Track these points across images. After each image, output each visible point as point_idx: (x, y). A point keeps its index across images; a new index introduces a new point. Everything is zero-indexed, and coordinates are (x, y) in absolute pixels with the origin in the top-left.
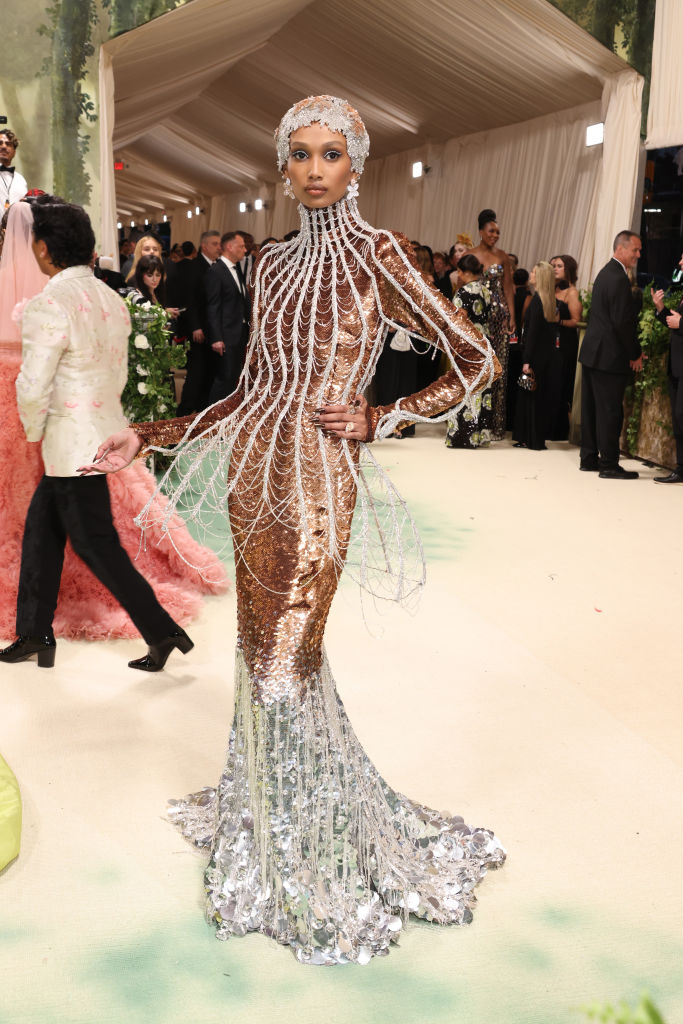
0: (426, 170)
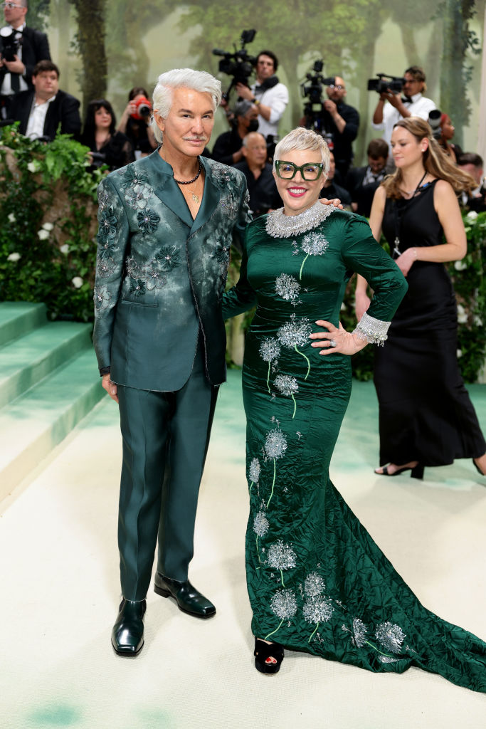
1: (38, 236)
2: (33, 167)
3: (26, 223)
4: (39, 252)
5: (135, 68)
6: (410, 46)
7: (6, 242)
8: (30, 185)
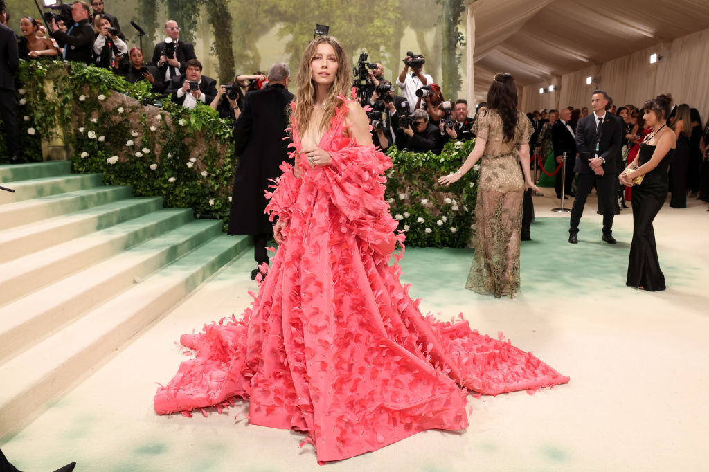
0: (659, 58)
1: (187, 166)
2: (182, 122)
3: (178, 158)
4: (188, 176)
5: (252, 62)
6: (422, 43)
7: (166, 170)
8: (180, 134)
